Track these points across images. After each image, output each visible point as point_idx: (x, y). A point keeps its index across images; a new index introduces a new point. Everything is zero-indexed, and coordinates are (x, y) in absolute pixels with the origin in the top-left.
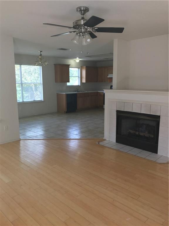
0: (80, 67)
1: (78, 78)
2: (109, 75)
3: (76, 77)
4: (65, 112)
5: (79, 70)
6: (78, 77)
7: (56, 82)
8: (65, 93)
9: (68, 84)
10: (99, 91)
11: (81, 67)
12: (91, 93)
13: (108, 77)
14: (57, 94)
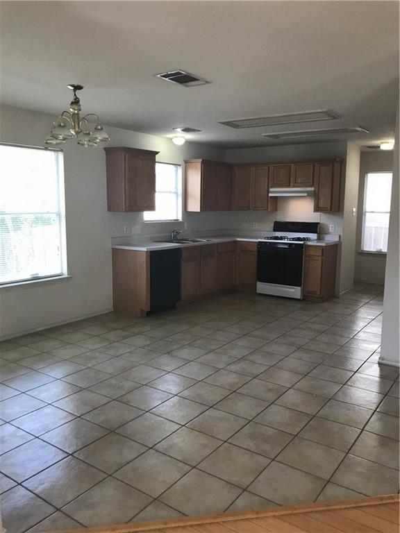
0: (182, 163)
1: (175, 196)
2: (271, 190)
3: (170, 192)
4: (142, 311)
5: (177, 170)
6: (177, 194)
7: (109, 210)
8: (145, 249)
9: (148, 216)
10: (238, 239)
11: (186, 162)
12: (218, 245)
13: (270, 195)
14: (113, 249)
